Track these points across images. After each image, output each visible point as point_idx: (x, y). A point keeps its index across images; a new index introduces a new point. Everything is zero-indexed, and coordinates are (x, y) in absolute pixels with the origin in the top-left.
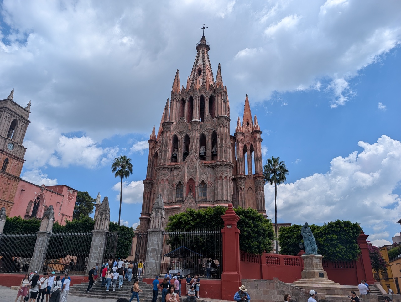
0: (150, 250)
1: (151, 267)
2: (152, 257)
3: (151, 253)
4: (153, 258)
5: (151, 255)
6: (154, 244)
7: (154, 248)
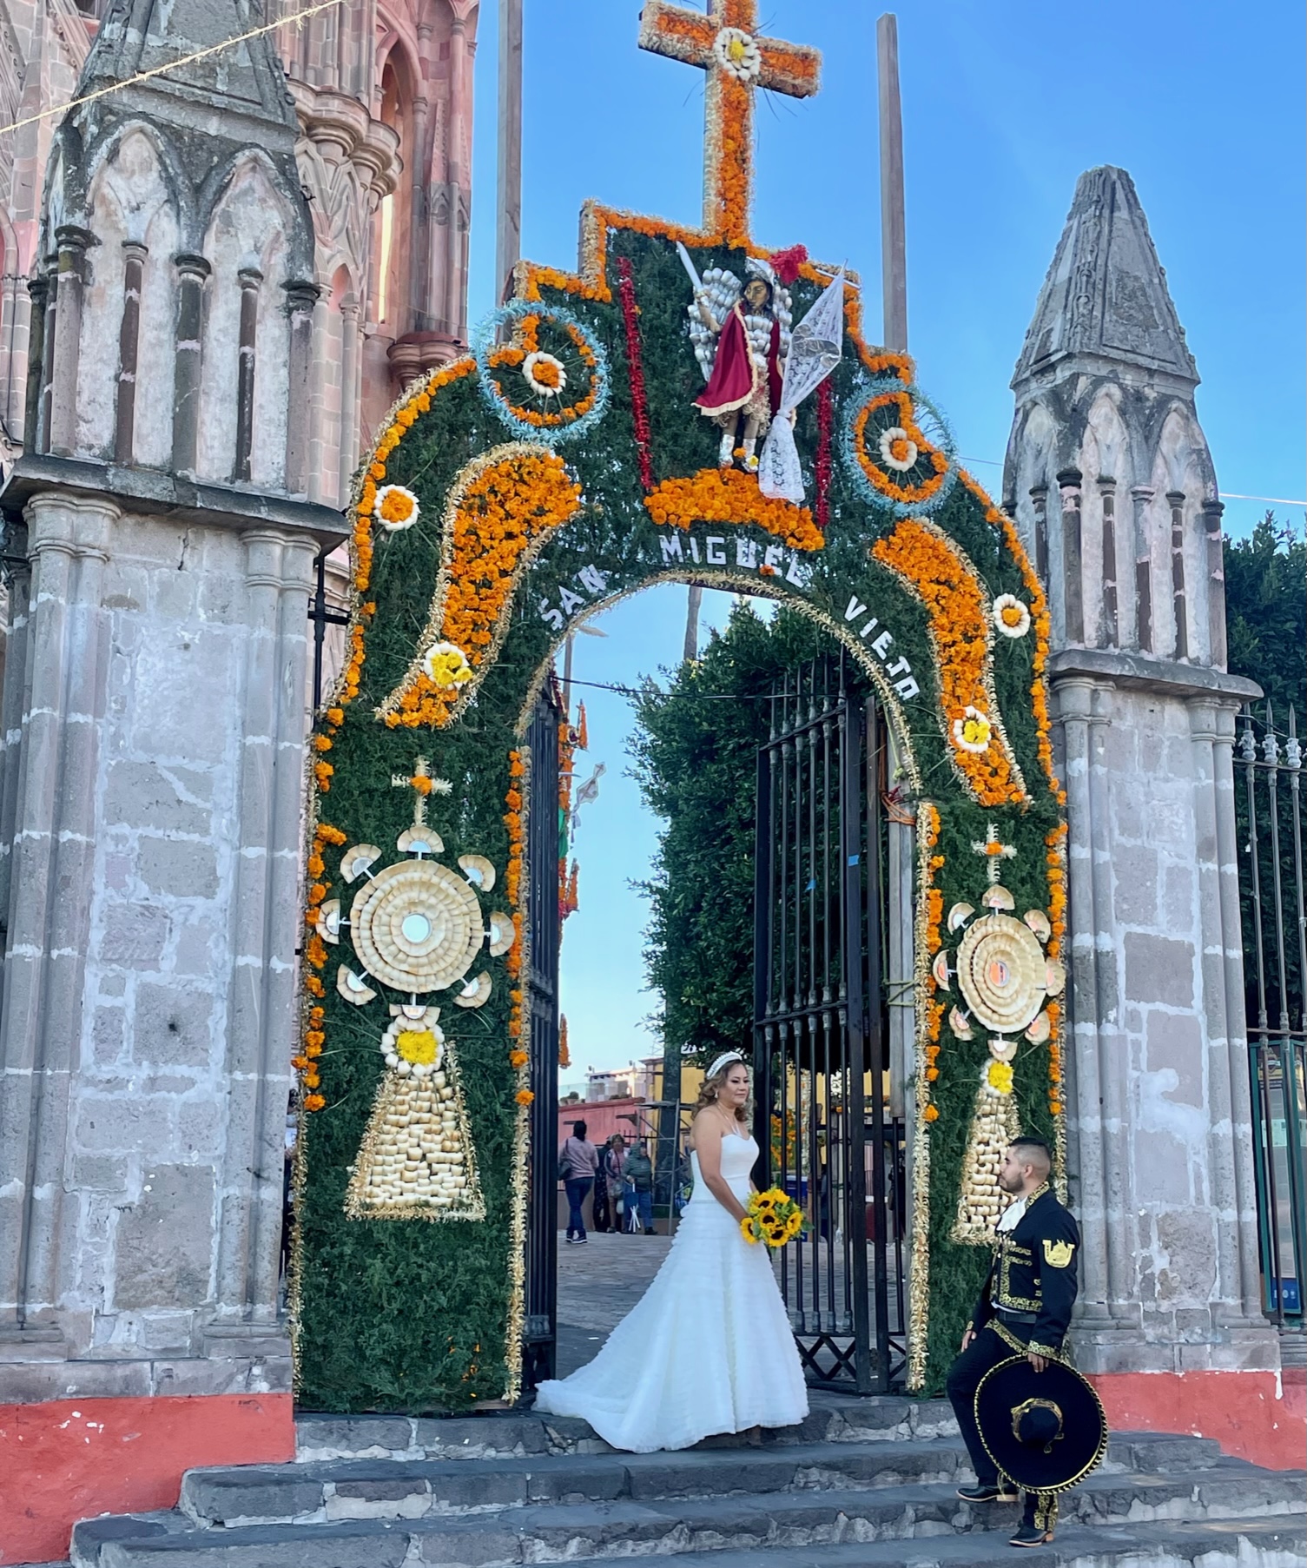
0: (1121, 966)
1: (1162, 1208)
2: (1155, 1065)
3: (1144, 1008)
4: (1167, 1079)
5: (1143, 1037)
6: (1162, 877)
7: (1162, 927)
